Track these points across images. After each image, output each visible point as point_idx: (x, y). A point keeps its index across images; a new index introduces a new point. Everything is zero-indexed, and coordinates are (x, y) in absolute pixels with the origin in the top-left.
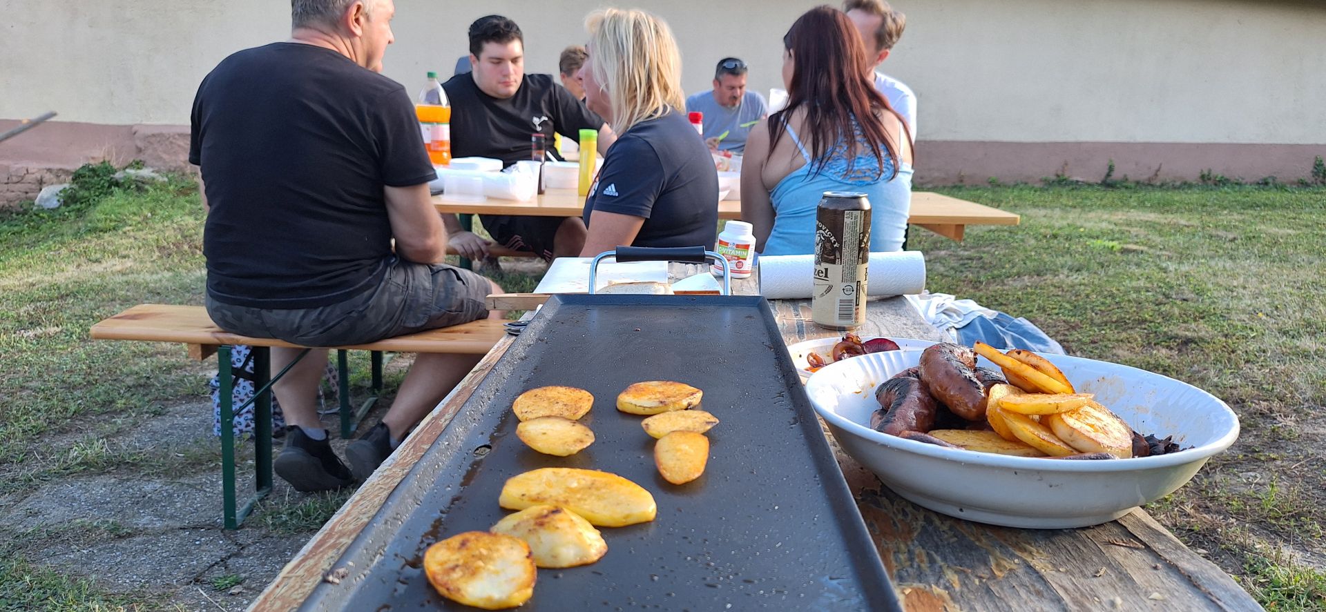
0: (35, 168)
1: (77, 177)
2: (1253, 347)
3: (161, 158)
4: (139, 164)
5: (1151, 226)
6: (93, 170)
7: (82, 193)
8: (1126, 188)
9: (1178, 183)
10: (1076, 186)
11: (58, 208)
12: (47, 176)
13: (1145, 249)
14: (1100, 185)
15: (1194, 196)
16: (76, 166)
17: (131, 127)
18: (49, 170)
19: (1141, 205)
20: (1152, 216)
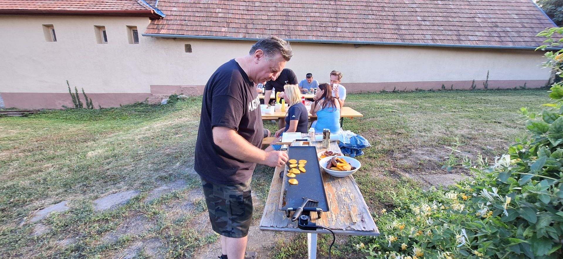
0: (161, 95)
1: (170, 97)
2: (412, 134)
3: (186, 92)
4: (182, 94)
5: (400, 105)
6: (173, 96)
7: (171, 101)
8: (398, 93)
9: (410, 91)
10: (386, 92)
11: (166, 104)
12: (163, 97)
13: (396, 111)
14: (392, 92)
15: (413, 95)
16: (170, 95)
17: (180, 86)
18: (164, 96)
19: (400, 98)
20: (401, 101)
